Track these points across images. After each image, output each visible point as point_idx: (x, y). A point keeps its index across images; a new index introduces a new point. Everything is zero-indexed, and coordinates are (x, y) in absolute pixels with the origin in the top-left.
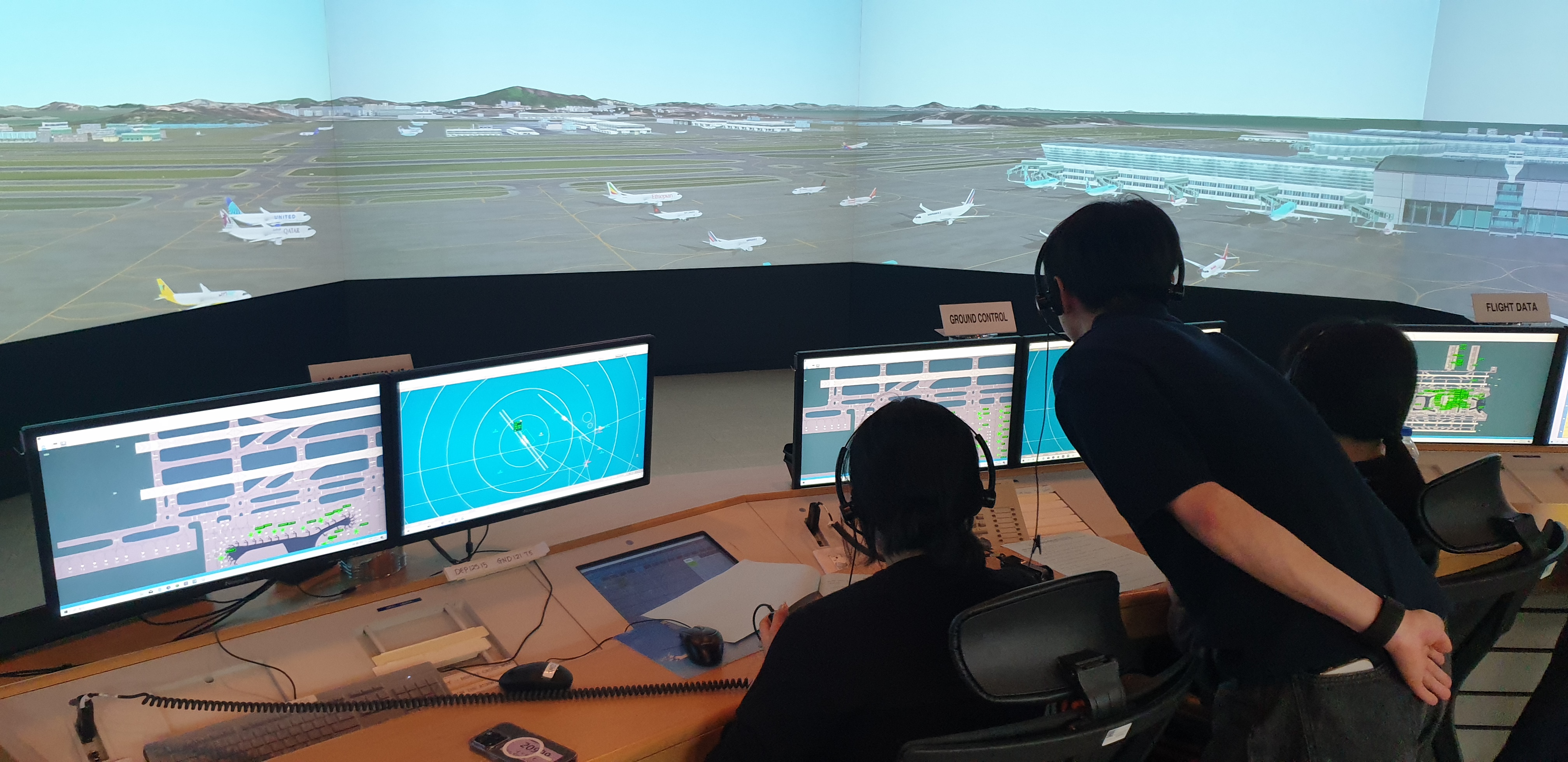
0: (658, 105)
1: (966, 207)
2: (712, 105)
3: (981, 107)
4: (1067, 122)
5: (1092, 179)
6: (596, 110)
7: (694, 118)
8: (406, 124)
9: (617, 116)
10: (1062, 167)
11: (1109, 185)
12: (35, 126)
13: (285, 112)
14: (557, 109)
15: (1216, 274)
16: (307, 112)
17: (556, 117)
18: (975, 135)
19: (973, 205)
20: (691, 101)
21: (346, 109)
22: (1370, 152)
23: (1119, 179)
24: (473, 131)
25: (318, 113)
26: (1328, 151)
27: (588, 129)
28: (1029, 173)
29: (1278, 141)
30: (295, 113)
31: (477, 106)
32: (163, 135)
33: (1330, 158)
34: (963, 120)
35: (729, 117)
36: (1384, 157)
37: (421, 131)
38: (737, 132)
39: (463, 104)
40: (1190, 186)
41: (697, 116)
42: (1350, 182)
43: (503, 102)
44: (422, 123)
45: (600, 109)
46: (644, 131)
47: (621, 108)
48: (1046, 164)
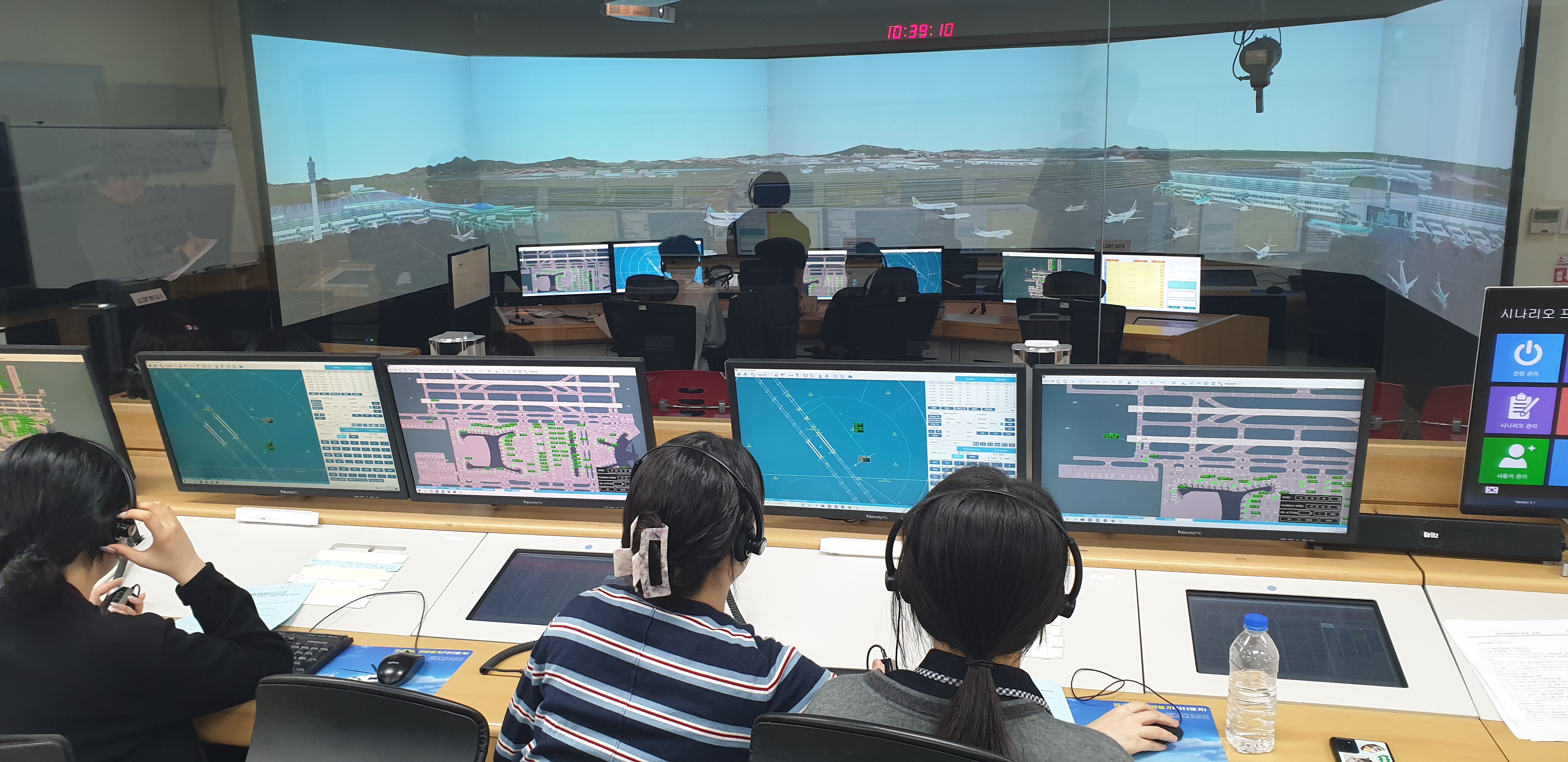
0: (944, 152)
1: (1132, 212)
2: (978, 151)
3: (1140, 148)
4: (1184, 157)
5: (1197, 194)
6: (907, 156)
7: (966, 159)
8: (805, 167)
9: (919, 159)
10: (1181, 186)
11: (1206, 197)
12: (620, 171)
13: (742, 162)
14: (885, 156)
15: (1265, 256)
16: (754, 162)
17: (885, 161)
18: (1136, 166)
19: (1136, 211)
20: (965, 149)
21: (776, 160)
22: (1347, 174)
23: (1212, 193)
24: (839, 170)
25: (760, 162)
26: (1323, 174)
27: (902, 167)
28: (1165, 189)
29: (1296, 167)
30: (747, 162)
31: (842, 156)
32: (677, 174)
33: (1325, 178)
34: (1131, 156)
35: (989, 158)
36: (1354, 177)
37: (812, 171)
38: (994, 166)
39: (834, 155)
40: (1249, 198)
41: (969, 157)
42: (1336, 194)
43: (855, 154)
44: (812, 167)
45: (910, 155)
46: (935, 167)
47: (922, 154)
48: (1173, 184)
